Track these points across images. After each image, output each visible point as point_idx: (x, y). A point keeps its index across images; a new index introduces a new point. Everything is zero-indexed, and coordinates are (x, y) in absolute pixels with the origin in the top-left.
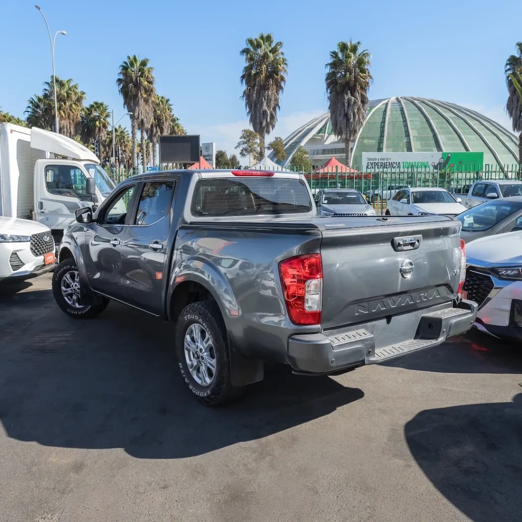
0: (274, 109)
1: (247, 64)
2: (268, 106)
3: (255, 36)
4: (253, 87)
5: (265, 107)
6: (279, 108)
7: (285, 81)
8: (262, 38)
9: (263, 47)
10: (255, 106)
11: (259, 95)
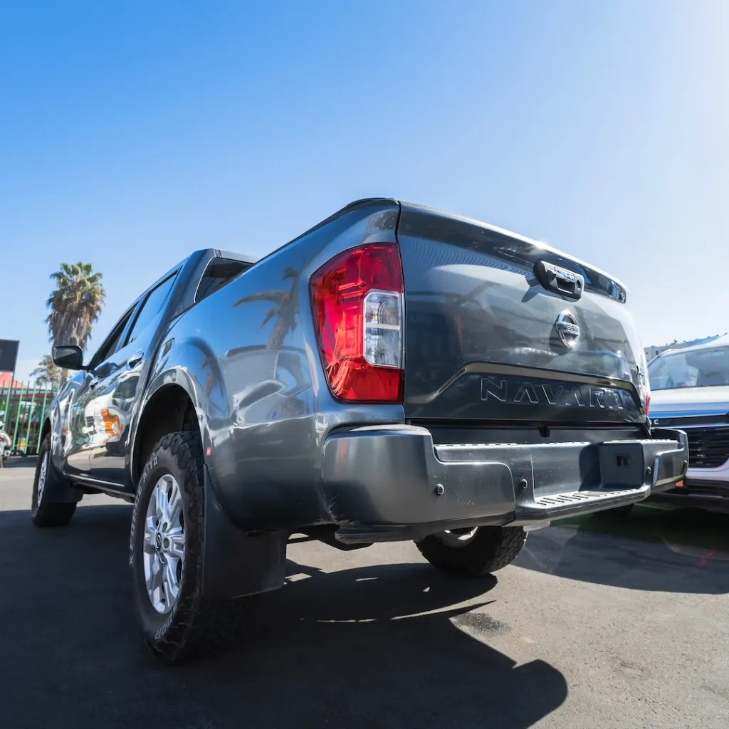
0: (85, 338)
1: (58, 289)
2: (78, 333)
3: (72, 263)
4: (63, 313)
5: (74, 334)
6: (91, 337)
7: (101, 312)
8: (80, 265)
9: (80, 274)
10: (62, 332)
11: (68, 320)
